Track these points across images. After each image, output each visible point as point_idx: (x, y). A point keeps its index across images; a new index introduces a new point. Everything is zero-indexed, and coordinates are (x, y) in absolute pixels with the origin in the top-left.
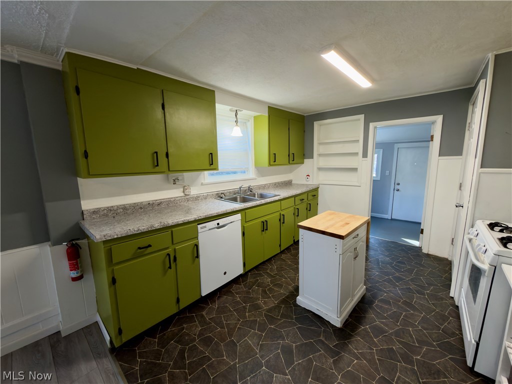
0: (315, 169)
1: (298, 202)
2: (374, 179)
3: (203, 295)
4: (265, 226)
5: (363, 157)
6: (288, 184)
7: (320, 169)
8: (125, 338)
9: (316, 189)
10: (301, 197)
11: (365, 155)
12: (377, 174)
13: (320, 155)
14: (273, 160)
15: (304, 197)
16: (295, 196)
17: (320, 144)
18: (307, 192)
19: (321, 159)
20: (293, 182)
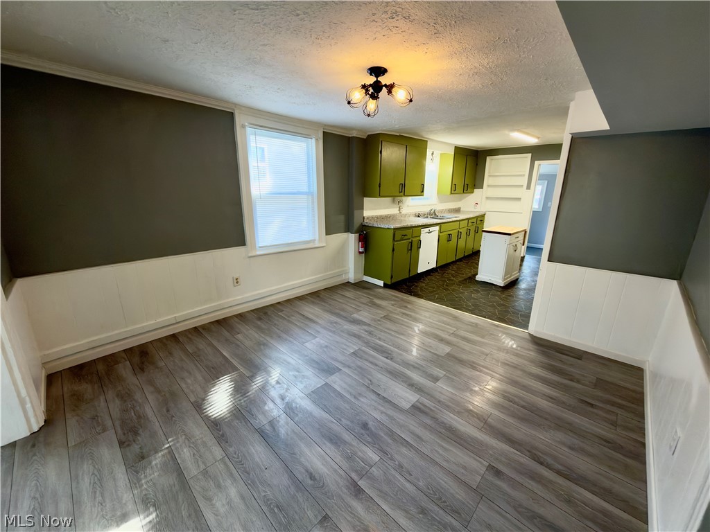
0: (484, 198)
1: (470, 224)
2: (534, 210)
3: (419, 272)
4: (449, 238)
5: (527, 189)
6: (458, 210)
7: (487, 198)
8: (394, 281)
9: (483, 216)
10: (472, 221)
11: (529, 187)
12: (539, 205)
13: (488, 186)
14: (454, 189)
15: (474, 220)
16: (468, 219)
17: (490, 176)
18: (477, 217)
19: (490, 189)
20: (461, 209)
